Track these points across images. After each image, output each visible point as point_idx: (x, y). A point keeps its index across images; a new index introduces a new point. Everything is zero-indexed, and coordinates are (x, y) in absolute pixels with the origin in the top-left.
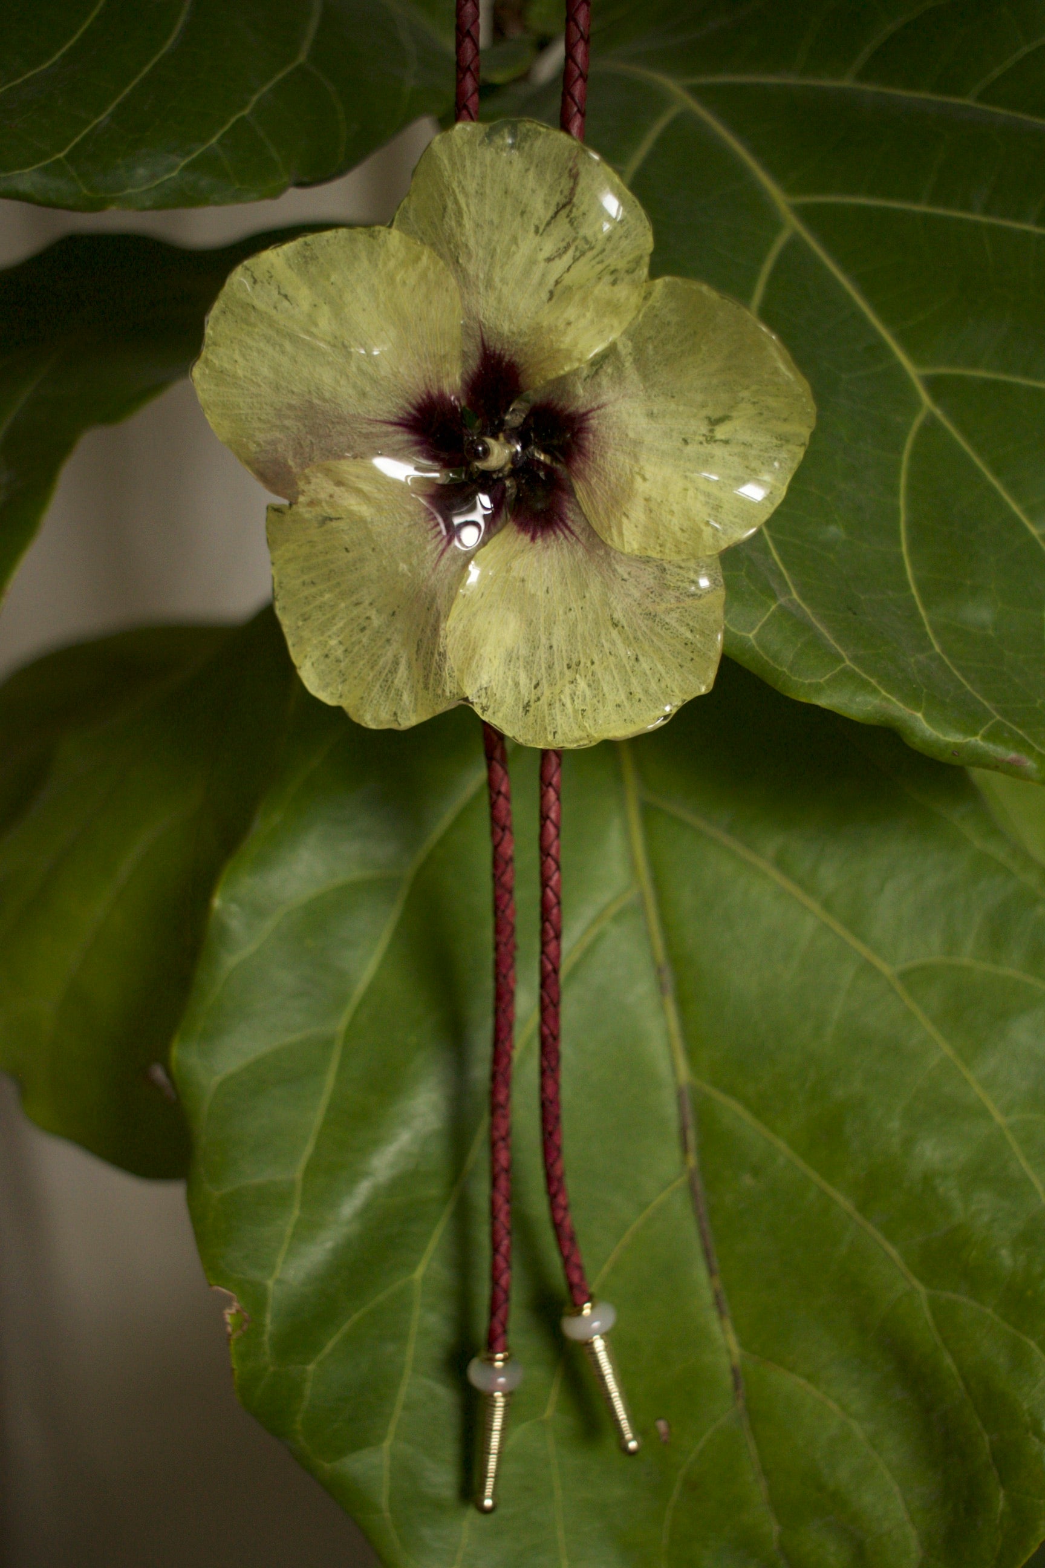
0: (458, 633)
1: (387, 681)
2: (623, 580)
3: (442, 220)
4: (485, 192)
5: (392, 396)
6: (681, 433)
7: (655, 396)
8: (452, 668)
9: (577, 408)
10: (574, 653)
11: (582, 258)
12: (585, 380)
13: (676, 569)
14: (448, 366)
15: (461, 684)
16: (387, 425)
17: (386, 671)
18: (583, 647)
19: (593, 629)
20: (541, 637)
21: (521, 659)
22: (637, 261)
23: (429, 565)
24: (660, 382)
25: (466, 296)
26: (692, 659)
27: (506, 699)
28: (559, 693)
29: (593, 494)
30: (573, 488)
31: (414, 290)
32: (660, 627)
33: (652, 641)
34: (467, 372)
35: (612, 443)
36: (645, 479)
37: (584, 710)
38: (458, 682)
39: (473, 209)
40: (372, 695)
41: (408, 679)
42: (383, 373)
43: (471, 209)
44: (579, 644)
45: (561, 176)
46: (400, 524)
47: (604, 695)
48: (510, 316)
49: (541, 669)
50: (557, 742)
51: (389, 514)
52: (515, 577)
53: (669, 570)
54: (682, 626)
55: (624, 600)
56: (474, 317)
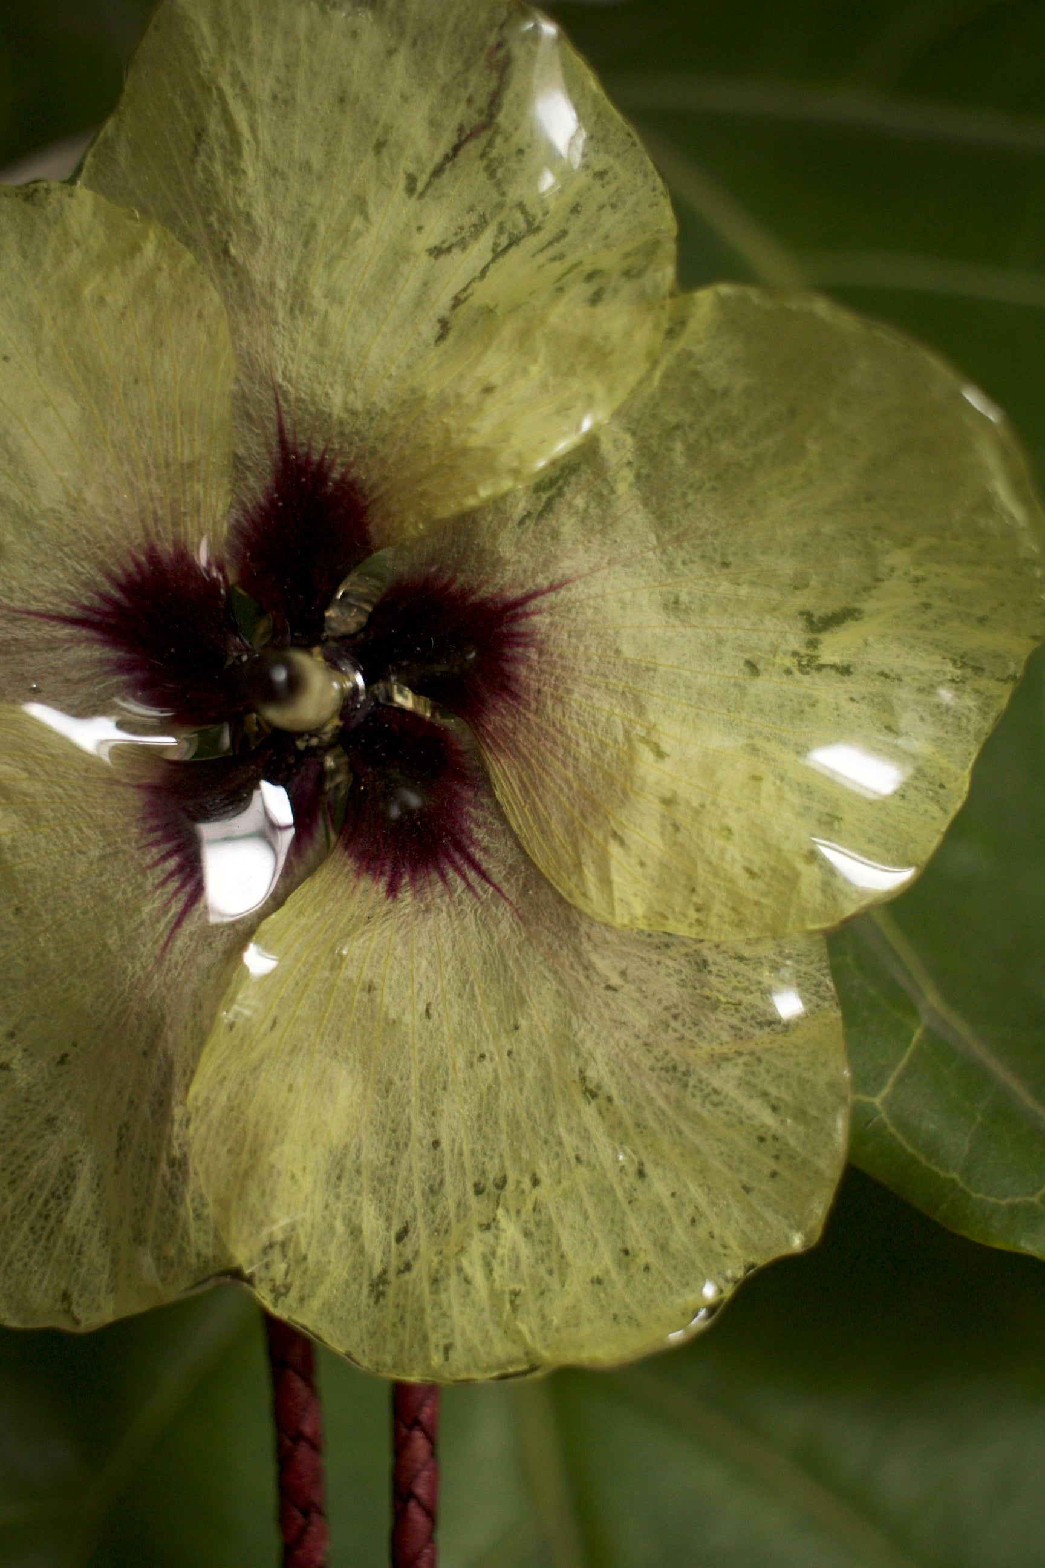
0: (216, 1112)
1: (47, 1217)
2: (609, 988)
3: (193, 162)
4: (294, 98)
5: (66, 554)
6: (741, 648)
7: (684, 563)
8: (201, 1197)
9: (501, 590)
10: (491, 1158)
11: (513, 249)
12: (521, 522)
13: (730, 962)
14: (198, 488)
15: (223, 1235)
16: (53, 623)
17: (46, 1193)
18: (512, 1144)
19: (536, 1103)
20: (413, 1119)
21: (366, 1173)
22: (651, 249)
23: (147, 949)
24: (698, 528)
25: (244, 329)
26: (774, 1174)
27: (331, 1268)
28: (457, 1254)
29: (536, 789)
30: (487, 773)
31: (123, 315)
32: (698, 1100)
33: (680, 1133)
34: (242, 504)
35: (584, 669)
36: (660, 754)
37: (516, 1294)
38: (216, 1230)
39: (264, 135)
40: (13, 1248)
41: (97, 1213)
42: (46, 502)
43: (260, 136)
44: (504, 1137)
45: (468, 66)
46: (81, 852)
47: (562, 1256)
48: (347, 374)
49: (411, 1194)
50: (454, 1369)
51: (53, 830)
52: (350, 981)
53: (715, 964)
54: (751, 1097)
55: (612, 1035)
56: (262, 376)
